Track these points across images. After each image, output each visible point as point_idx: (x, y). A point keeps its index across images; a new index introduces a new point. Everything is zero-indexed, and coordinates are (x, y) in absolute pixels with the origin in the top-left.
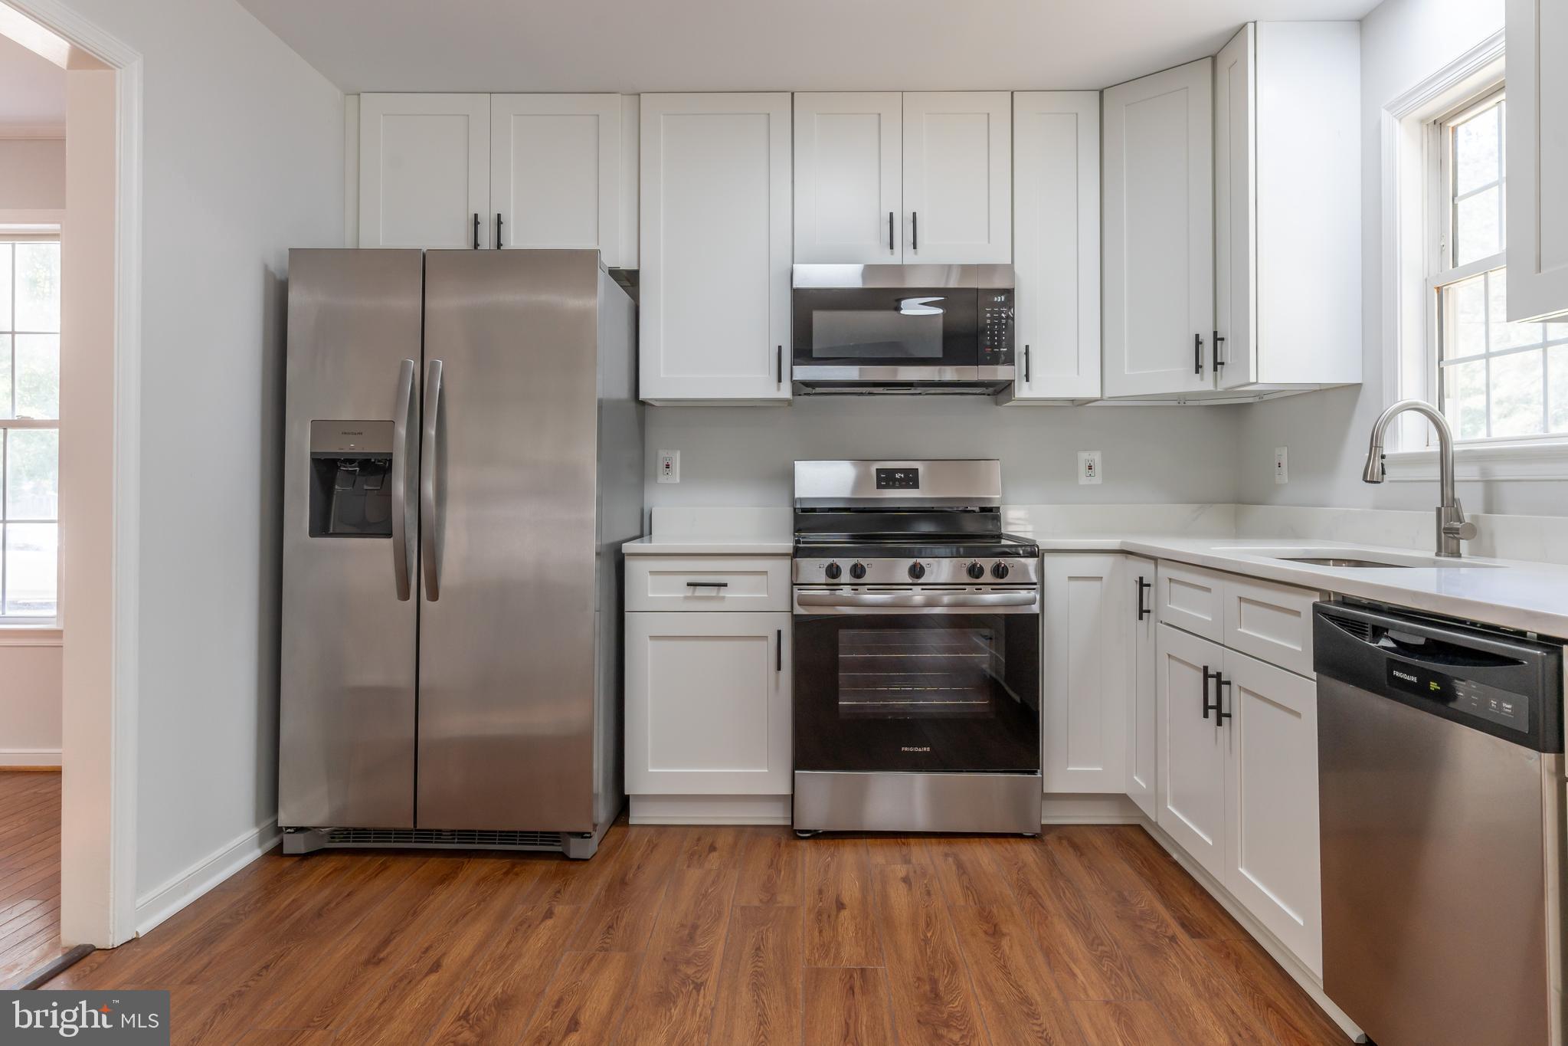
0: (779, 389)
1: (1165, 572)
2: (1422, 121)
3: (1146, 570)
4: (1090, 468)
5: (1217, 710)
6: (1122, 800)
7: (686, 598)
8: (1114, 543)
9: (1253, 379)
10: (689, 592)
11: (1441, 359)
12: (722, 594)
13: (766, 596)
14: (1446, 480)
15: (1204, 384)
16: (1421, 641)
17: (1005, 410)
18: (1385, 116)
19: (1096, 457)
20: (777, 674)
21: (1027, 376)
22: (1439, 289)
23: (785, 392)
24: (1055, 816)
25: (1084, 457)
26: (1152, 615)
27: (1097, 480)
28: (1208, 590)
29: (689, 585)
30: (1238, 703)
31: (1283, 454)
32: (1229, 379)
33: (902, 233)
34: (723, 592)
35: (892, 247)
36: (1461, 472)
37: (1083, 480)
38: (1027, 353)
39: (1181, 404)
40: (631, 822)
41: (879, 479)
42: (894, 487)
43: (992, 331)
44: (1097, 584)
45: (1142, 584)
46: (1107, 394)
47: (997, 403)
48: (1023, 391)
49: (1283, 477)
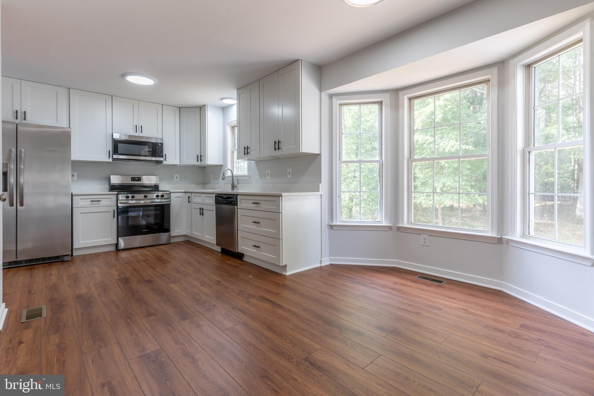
0: (109, 159)
1: (193, 195)
2: (231, 126)
3: (190, 195)
4: (177, 178)
5: (202, 214)
6: (185, 236)
7: (90, 204)
8: (183, 191)
9: (207, 163)
10: (91, 203)
11: (233, 162)
12: (99, 203)
13: (110, 203)
14: (233, 180)
15: (199, 163)
16: (226, 197)
17: (159, 166)
18: (226, 124)
19: (178, 175)
20: (113, 219)
21: (166, 160)
22: (233, 152)
23: (111, 160)
24: (173, 240)
25: (175, 176)
26: (191, 202)
27: (178, 180)
28: (200, 196)
29: (91, 201)
30: (205, 212)
31: (211, 176)
32: (203, 163)
33: (139, 129)
34: (100, 202)
35: (136, 132)
36: (235, 179)
37: (175, 180)
38: (165, 155)
39: (194, 166)
40: (74, 255)
41: (132, 179)
42: (135, 181)
43: (159, 151)
44: (180, 198)
45: (189, 197)
46: (181, 164)
47: (157, 164)
48: (165, 163)
49: (211, 180)
